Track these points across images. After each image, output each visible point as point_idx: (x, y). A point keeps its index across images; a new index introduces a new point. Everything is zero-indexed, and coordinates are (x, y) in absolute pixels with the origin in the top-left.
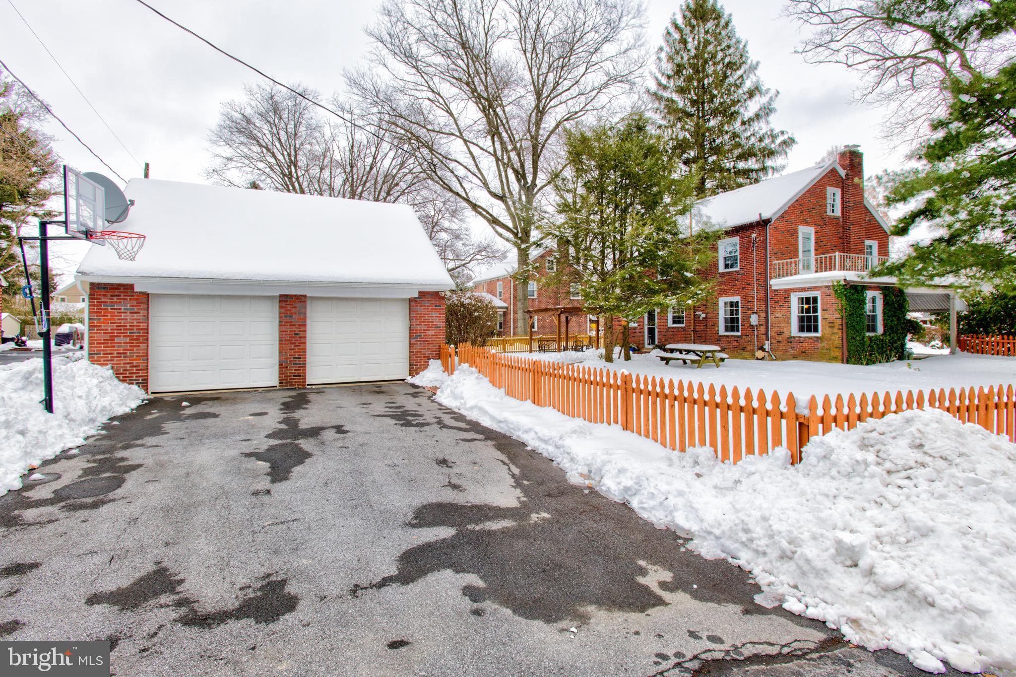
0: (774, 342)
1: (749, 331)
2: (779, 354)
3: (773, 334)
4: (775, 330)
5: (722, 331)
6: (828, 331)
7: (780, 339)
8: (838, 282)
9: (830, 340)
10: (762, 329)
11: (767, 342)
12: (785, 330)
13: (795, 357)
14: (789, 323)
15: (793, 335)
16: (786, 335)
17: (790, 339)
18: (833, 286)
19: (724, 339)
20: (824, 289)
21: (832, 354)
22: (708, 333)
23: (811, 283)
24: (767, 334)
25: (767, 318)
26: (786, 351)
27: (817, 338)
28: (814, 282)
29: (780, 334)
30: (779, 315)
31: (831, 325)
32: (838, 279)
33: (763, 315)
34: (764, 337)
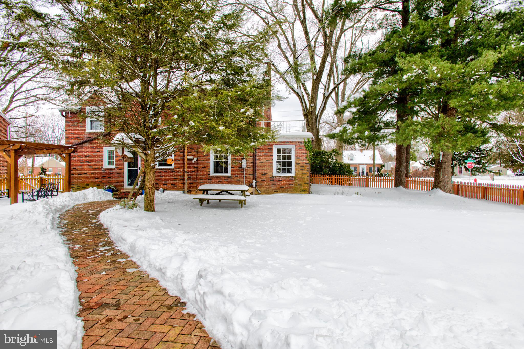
0: (259, 180)
1: (238, 172)
2: (263, 189)
3: (259, 175)
4: (260, 171)
5: (212, 173)
6: (300, 172)
7: (264, 178)
8: (309, 139)
9: (301, 178)
10: (250, 171)
11: (254, 181)
12: (268, 172)
13: (276, 191)
14: (271, 166)
15: (274, 175)
16: (269, 175)
17: (272, 178)
18: (304, 142)
19: (215, 179)
20: (298, 144)
21: (303, 188)
22: (199, 173)
23: (289, 139)
24: (254, 174)
25: (254, 162)
26: (269, 187)
27: (293, 177)
28: (291, 138)
29: (264, 174)
30: (264, 161)
31: (302, 168)
32: (308, 137)
33: (251, 160)
34: (251, 177)
